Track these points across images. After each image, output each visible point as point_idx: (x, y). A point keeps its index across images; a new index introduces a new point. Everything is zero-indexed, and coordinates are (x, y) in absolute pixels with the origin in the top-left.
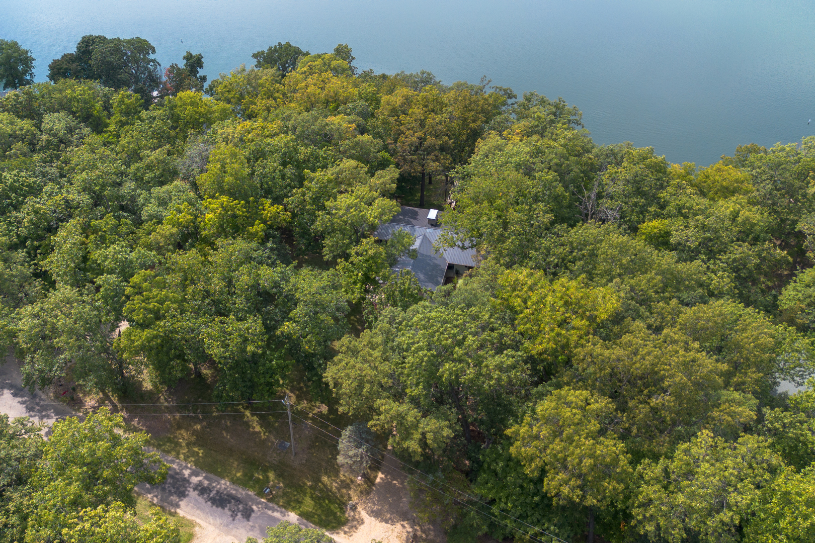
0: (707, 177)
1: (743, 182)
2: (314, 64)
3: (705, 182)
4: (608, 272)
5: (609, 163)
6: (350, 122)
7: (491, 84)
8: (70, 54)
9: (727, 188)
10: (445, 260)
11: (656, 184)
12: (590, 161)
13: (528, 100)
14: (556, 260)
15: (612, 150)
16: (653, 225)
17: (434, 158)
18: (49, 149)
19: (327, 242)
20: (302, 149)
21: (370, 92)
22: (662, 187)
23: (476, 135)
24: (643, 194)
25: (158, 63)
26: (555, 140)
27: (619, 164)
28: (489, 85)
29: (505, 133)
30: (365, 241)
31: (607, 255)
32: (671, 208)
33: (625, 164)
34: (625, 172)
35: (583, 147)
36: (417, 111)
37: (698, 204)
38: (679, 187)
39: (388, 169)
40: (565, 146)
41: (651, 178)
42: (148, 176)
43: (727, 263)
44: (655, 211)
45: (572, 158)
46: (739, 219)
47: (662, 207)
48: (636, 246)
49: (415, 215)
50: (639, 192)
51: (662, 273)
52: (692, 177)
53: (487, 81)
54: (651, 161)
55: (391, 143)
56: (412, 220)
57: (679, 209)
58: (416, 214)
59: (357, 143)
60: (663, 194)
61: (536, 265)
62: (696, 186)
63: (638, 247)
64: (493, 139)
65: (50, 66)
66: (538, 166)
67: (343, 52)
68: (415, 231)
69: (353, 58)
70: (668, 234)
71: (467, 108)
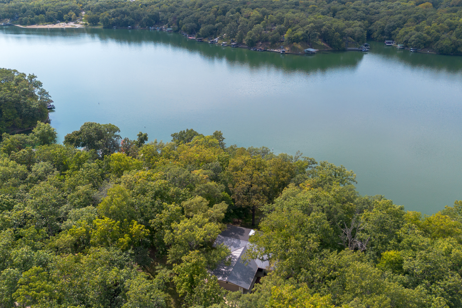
0: (430, 222)
1: (455, 227)
2: (199, 140)
3: (429, 225)
4: (353, 290)
5: (365, 208)
6: (205, 174)
7: (303, 156)
8: (77, 132)
9: (444, 231)
10: (256, 265)
11: (394, 225)
12: (350, 207)
13: (323, 165)
14: (319, 277)
15: (367, 200)
16: (391, 254)
17: (257, 197)
18: (30, 182)
19: (171, 250)
20: (172, 189)
21: (224, 157)
22: (399, 228)
23: (284, 185)
24: (385, 231)
25: (120, 137)
26: (329, 192)
27: (371, 209)
28: (301, 156)
29: (301, 185)
30: (191, 252)
31: (351, 278)
32: (404, 242)
33: (374, 210)
34: (374, 215)
35: (347, 198)
36: (248, 169)
37: (422, 242)
38: (410, 227)
39: (221, 203)
40: (334, 196)
41: (390, 221)
42: (77, 201)
43: (444, 288)
44: (393, 243)
45: (338, 204)
46: (452, 255)
47: (399, 241)
48: (372, 273)
49: (242, 233)
50: (383, 230)
51: (392, 296)
52: (420, 221)
53: (300, 154)
54: (391, 209)
55: (231, 187)
56: (239, 236)
57: (410, 244)
58: (243, 231)
59: (207, 187)
60: (399, 232)
61: (305, 279)
62: (422, 227)
63: (373, 274)
64: (291, 188)
65: (65, 137)
66: (315, 208)
67: (218, 135)
68: (240, 243)
69: (224, 139)
70: (402, 261)
71: (279, 169)
